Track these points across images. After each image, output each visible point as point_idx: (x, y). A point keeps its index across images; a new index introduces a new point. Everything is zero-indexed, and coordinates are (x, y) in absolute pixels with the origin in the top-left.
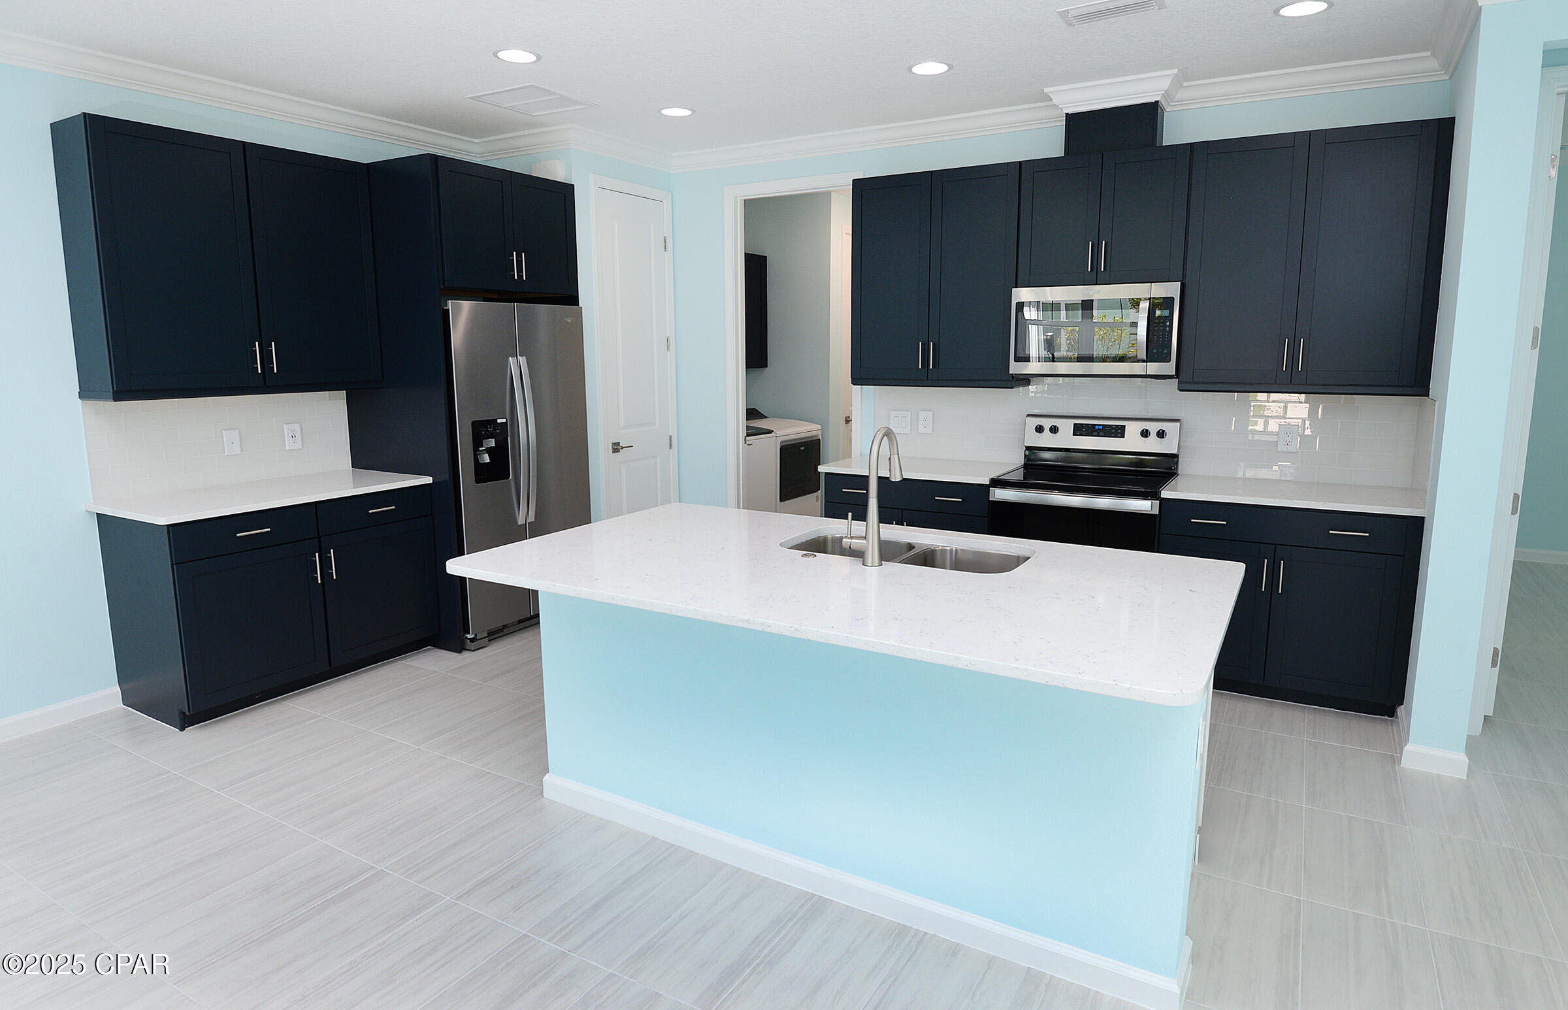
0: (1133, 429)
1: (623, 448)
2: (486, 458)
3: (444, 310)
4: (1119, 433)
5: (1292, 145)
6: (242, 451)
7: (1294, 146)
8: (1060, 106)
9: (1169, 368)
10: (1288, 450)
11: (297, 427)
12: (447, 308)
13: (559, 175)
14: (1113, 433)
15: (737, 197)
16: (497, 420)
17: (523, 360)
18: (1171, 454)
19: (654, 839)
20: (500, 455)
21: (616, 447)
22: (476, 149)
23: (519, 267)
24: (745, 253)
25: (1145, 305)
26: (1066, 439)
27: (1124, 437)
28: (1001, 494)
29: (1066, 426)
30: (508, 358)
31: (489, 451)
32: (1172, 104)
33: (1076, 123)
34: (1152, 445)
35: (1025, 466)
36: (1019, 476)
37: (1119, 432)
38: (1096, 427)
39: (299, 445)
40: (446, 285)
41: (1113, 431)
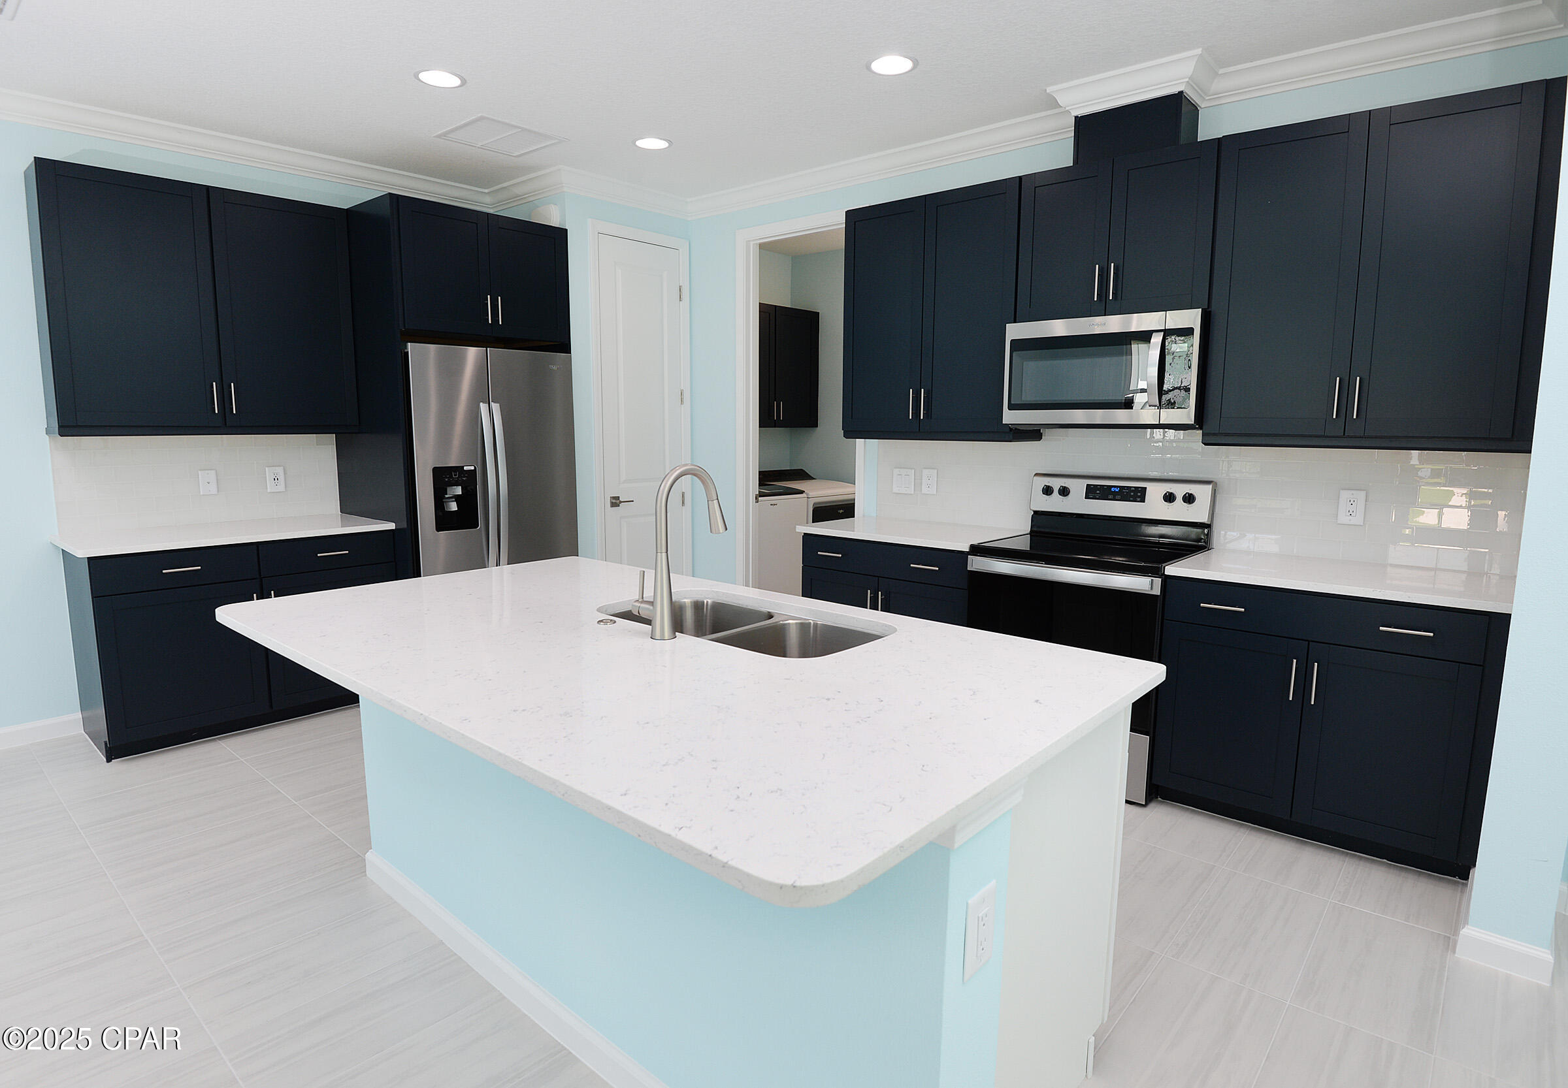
0: (1155, 492)
1: (621, 502)
2: (453, 506)
3: (405, 352)
4: (1139, 497)
5: (1347, 130)
6: (218, 491)
7: (1348, 132)
8: (1067, 109)
9: (1186, 415)
10: (1352, 523)
11: (280, 470)
12: (406, 351)
13: (554, 219)
14: (1132, 496)
15: (749, 241)
16: (463, 467)
17: (495, 407)
18: (1201, 523)
19: (442, 943)
20: (468, 502)
21: (615, 502)
22: (488, 199)
23: (494, 310)
24: (760, 303)
25: (1157, 339)
26: (1078, 503)
27: (1144, 502)
28: (979, 564)
29: (1078, 488)
30: (479, 405)
31: (457, 498)
32: (1207, 98)
33: (1087, 127)
34: (1179, 511)
35: (1033, 533)
36: (1024, 545)
37: (1139, 495)
38: (1113, 489)
39: (281, 488)
40: (407, 327)
41: (1132, 494)
